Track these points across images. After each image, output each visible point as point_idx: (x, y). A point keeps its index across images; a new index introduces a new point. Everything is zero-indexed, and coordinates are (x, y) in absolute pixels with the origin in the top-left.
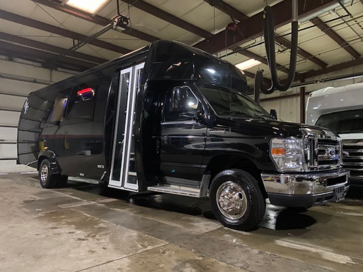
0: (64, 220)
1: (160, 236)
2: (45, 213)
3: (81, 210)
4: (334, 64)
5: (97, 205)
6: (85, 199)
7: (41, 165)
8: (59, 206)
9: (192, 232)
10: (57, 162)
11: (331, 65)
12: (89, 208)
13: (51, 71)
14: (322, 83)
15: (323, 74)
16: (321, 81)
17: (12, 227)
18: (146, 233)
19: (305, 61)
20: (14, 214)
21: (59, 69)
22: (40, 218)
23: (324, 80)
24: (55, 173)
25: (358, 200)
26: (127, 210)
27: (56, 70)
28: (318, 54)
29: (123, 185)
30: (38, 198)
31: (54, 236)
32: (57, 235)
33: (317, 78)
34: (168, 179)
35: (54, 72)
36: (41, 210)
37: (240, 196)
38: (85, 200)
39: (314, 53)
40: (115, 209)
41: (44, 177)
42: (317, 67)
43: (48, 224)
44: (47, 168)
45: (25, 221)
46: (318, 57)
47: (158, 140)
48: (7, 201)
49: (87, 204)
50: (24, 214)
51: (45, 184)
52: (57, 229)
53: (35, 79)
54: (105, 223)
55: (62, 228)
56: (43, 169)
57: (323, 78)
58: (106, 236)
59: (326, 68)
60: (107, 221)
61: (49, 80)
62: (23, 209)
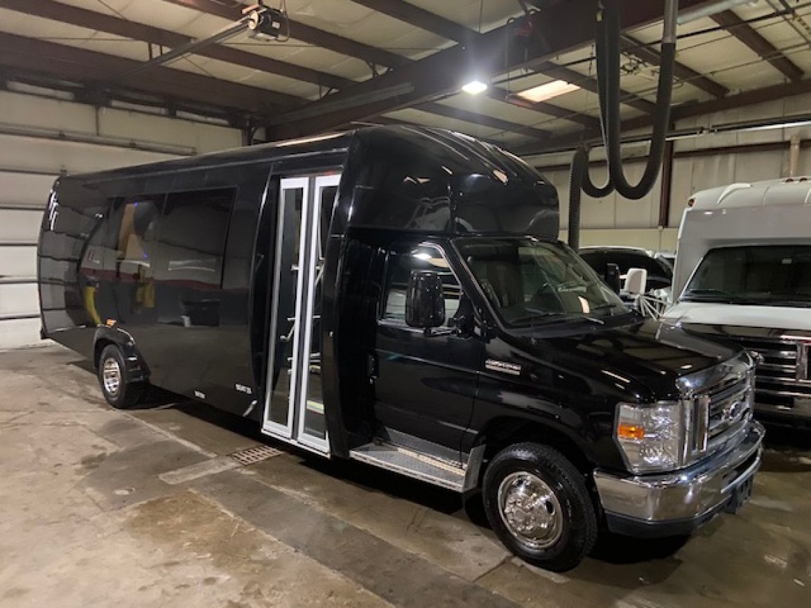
0: (183, 531)
1: (391, 591)
2: (137, 504)
3: (212, 493)
4: (743, 90)
5: (240, 475)
6: (211, 451)
7: (103, 357)
8: (161, 477)
9: (452, 577)
10: (140, 357)
11: (737, 92)
12: (225, 484)
13: (97, 109)
14: (713, 134)
15: (715, 111)
16: (712, 129)
17: (83, 562)
18: (361, 583)
19: (679, 85)
20: (75, 510)
21: (115, 103)
22: (132, 525)
23: (720, 128)
24: (136, 380)
25: (773, 451)
26: (306, 492)
27: (109, 106)
28: (710, 71)
29: (295, 435)
30: (110, 448)
31: (177, 594)
32: (182, 588)
33: (701, 122)
34: (393, 433)
35: (104, 111)
36: (126, 493)
37: (549, 505)
38: (212, 455)
39: (704, 71)
40: (282, 489)
41: (111, 385)
42: (703, 96)
43: (155, 550)
44: (116, 365)
45: (105, 538)
46: (710, 76)
47: (371, 357)
48: (44, 460)
49: (218, 470)
50: (95, 514)
51: (115, 399)
52: (177, 567)
53: (61, 131)
54: (272, 543)
55: (186, 562)
56: (108, 367)
57: (716, 124)
58: (282, 594)
59: (723, 97)
60: (274, 535)
61: (94, 130)
62: (89, 490)
